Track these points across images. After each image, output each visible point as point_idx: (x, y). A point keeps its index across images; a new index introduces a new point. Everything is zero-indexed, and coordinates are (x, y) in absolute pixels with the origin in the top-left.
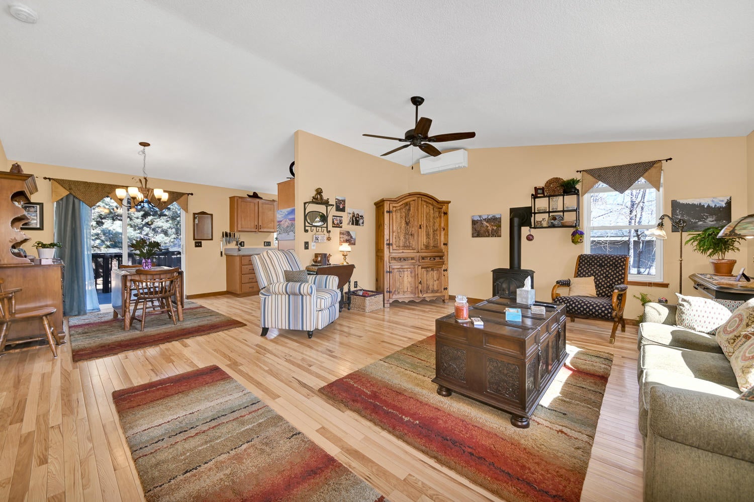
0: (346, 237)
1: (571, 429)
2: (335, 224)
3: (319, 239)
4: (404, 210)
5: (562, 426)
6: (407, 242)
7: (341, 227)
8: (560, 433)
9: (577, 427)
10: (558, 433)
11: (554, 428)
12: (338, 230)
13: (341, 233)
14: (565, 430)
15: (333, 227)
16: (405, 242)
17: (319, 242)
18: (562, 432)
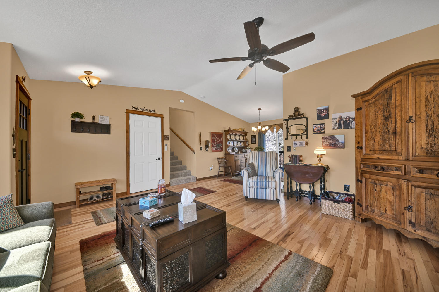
0: (329, 141)
1: (98, 265)
2: (315, 131)
3: (298, 144)
4: (381, 101)
5: (103, 263)
6: (387, 145)
7: (324, 133)
8: (102, 258)
9: (96, 269)
10: (103, 258)
11: (106, 258)
12: (321, 135)
13: (323, 138)
14: (101, 262)
15: (314, 134)
16: (383, 145)
17: (298, 146)
18: (101, 260)
